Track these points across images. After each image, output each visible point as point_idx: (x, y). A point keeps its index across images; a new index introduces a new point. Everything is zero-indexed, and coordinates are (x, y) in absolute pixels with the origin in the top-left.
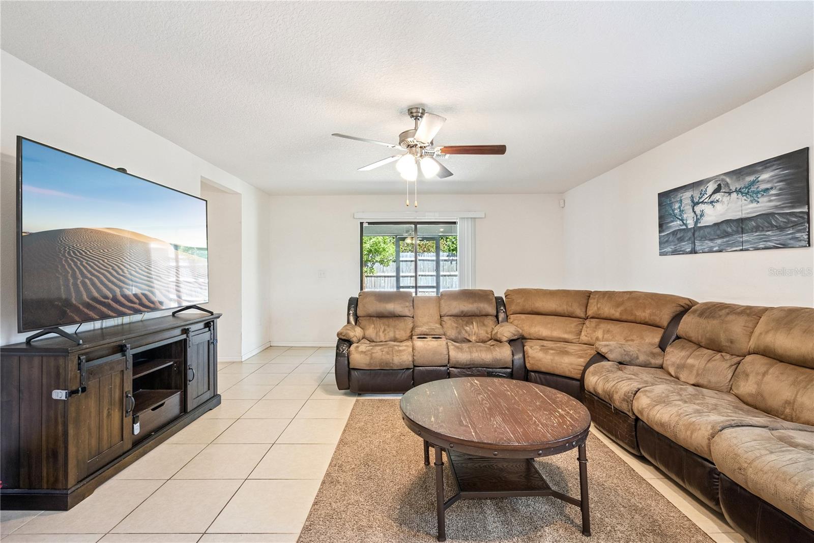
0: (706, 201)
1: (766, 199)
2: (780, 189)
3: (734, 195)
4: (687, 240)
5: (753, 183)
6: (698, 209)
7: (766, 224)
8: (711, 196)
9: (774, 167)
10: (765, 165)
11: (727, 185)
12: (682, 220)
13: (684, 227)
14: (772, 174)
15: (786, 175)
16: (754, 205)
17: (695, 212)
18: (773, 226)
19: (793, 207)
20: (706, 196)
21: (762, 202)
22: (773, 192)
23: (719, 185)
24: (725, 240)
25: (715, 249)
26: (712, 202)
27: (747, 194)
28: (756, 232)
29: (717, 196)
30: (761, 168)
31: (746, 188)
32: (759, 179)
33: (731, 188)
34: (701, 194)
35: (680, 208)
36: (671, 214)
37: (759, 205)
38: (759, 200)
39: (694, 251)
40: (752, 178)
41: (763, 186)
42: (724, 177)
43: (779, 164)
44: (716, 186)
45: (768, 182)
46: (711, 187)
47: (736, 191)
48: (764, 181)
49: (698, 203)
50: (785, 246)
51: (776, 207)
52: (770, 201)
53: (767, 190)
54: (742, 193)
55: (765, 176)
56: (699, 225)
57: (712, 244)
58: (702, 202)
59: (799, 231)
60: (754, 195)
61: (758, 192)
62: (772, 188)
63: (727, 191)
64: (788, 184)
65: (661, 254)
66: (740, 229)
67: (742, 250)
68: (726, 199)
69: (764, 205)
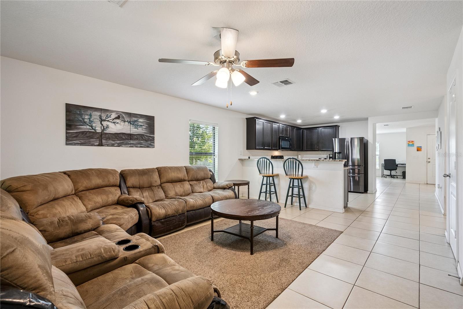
0: (111, 121)
1: (141, 129)
2: (146, 127)
3: (127, 123)
4: (96, 139)
5: (136, 121)
6: (105, 123)
7: (141, 138)
8: (113, 119)
9: (144, 118)
10: (142, 116)
11: (123, 117)
12: (92, 126)
13: (93, 131)
14: (143, 120)
15: (148, 123)
16: (136, 130)
17: (102, 125)
18: (143, 139)
19: (150, 134)
20: (110, 119)
21: (140, 130)
22: (143, 127)
23: (119, 116)
24: (121, 141)
25: (115, 145)
26: (114, 123)
27: (133, 124)
28: (137, 140)
29: (118, 121)
30: (139, 116)
31: (133, 122)
32: (139, 120)
33: (125, 119)
34: (107, 116)
35: (89, 119)
36: (81, 121)
37: (138, 130)
38: (138, 128)
39: (101, 145)
40: (136, 119)
41: (140, 124)
42: (122, 113)
43: (146, 118)
44: (117, 116)
45: (142, 123)
46: (114, 116)
47: (127, 121)
48: (140, 122)
49: (105, 120)
50: (148, 147)
51: (145, 133)
52: (143, 130)
53: (141, 126)
54: (130, 123)
55: (141, 120)
56: (105, 132)
57: (114, 143)
58: (108, 121)
59: (152, 143)
60: (136, 126)
61: (138, 125)
62: (143, 126)
63: (123, 120)
64: (148, 126)
65: (67, 144)
66: (129, 138)
67: (130, 147)
68: (122, 123)
69: (140, 131)
